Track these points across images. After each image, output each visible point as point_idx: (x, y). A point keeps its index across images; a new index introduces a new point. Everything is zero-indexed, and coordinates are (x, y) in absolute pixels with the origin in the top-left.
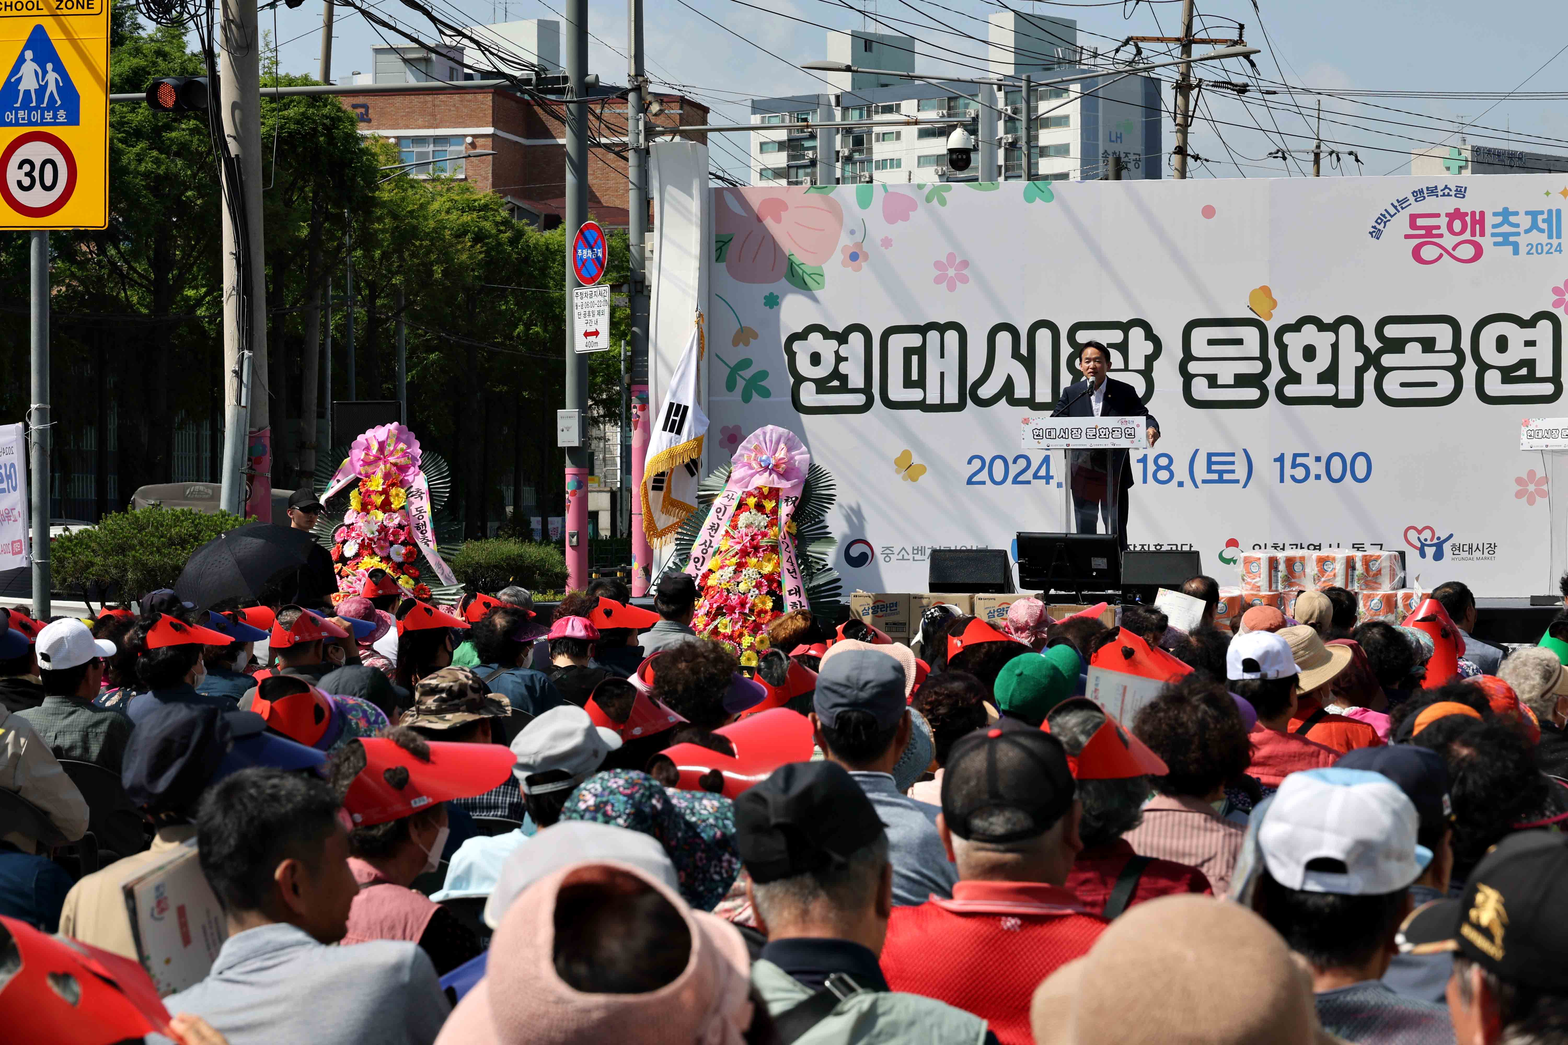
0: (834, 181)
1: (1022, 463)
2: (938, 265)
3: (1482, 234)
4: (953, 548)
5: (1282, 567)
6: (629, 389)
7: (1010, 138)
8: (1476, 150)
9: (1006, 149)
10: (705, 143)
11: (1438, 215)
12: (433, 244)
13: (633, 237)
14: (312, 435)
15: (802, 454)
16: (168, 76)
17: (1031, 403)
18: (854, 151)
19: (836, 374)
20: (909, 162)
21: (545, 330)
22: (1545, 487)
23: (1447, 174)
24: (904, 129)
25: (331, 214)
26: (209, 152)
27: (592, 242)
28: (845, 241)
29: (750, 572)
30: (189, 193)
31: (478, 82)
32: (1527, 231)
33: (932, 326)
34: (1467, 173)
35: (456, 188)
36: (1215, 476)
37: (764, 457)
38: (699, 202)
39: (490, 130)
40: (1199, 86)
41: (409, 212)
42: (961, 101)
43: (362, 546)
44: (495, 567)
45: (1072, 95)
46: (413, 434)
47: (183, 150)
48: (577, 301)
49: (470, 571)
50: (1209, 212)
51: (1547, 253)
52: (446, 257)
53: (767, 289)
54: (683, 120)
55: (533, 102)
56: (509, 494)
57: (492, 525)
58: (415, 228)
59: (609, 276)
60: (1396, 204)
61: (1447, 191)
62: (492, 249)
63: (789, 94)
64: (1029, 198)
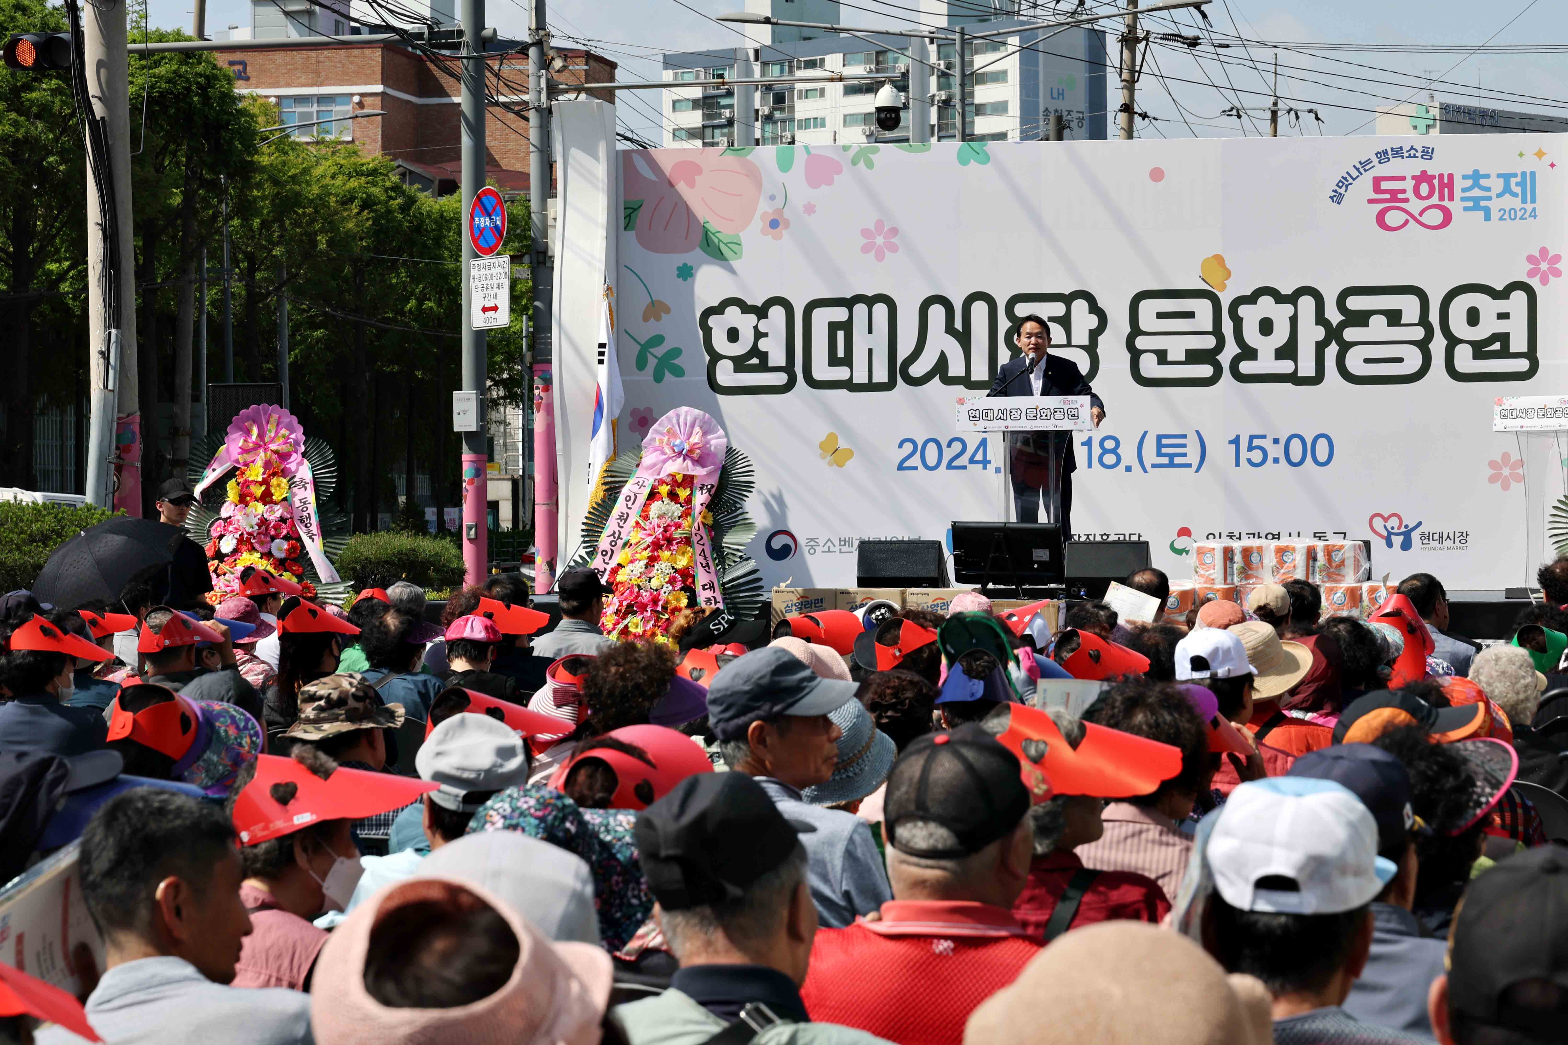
0: (753, 142)
1: (957, 447)
2: (865, 233)
3: (1451, 198)
4: (883, 539)
5: (1238, 558)
6: (531, 368)
7: (943, 95)
8: (1445, 108)
9: (939, 107)
10: (613, 102)
11: (1403, 178)
12: (316, 212)
13: (534, 205)
14: (187, 421)
15: (718, 438)
16: (27, 32)
17: (966, 381)
18: (776, 109)
19: (755, 351)
20: (834, 122)
21: (440, 304)
22: (1520, 471)
23: (1414, 134)
24: (828, 86)
25: (206, 180)
26: (72, 115)
27: (490, 210)
28: (764, 207)
29: (663, 566)
30: (51, 159)
31: (365, 36)
32: (1499, 196)
33: (859, 299)
34: (1435, 132)
35: (343, 151)
36: (1165, 460)
37: (678, 442)
38: (605, 166)
39: (379, 88)
40: (1146, 38)
41: (290, 177)
42: (890, 55)
43: (240, 541)
44: (386, 562)
45: (1011, 49)
46: (294, 419)
47: (44, 112)
48: (474, 273)
49: (358, 567)
50: (1157, 175)
51: (1521, 218)
52: (331, 225)
53: (679, 259)
54: (589, 77)
55: (425, 58)
56: (401, 483)
57: (383, 517)
58: (298, 194)
59: (509, 247)
60: (1358, 166)
61: (1413, 152)
62: (382, 216)
63: (703, 48)
64: (963, 160)
